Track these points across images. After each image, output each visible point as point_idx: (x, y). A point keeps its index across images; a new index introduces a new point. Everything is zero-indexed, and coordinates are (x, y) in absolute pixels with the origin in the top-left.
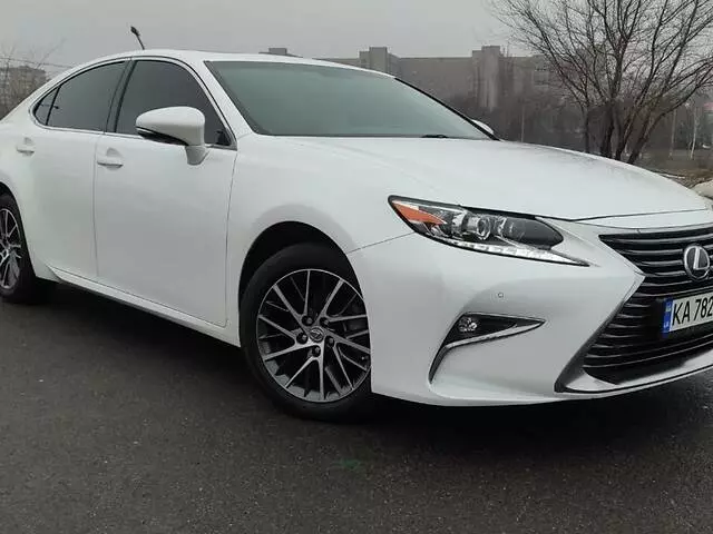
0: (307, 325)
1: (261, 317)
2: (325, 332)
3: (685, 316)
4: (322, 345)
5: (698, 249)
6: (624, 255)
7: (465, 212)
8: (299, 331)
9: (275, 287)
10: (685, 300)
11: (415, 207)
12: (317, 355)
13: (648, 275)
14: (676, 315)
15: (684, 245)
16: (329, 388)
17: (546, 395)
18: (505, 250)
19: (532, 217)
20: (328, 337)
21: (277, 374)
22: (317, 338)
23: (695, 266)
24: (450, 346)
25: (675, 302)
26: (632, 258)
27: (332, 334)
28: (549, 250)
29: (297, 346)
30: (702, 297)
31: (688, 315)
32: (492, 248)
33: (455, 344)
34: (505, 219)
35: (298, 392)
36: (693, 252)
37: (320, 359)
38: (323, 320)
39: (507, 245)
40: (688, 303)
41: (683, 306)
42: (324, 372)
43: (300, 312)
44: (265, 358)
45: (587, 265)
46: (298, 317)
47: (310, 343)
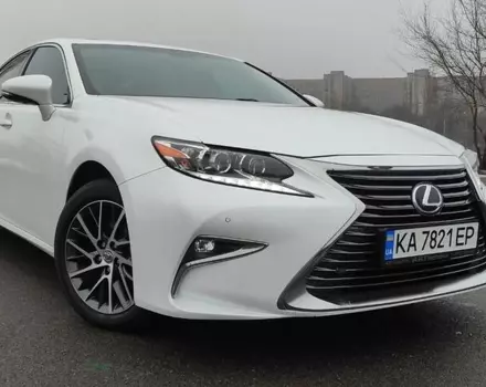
0: (102, 248)
1: (68, 240)
2: (114, 254)
3: (410, 245)
4: (111, 265)
5: (429, 188)
6: (348, 189)
7: (208, 149)
8: (96, 253)
9: (78, 216)
10: (410, 231)
11: (168, 144)
12: (107, 273)
13: (371, 207)
14: (399, 244)
15: (414, 183)
16: (116, 302)
17: (270, 311)
18: (241, 182)
19: (267, 154)
20: (116, 259)
21: (80, 289)
22: (108, 259)
23: (425, 202)
24: (188, 264)
25: (397, 232)
26: (354, 191)
27: (119, 257)
28: (280, 183)
29: (94, 266)
30: (431, 229)
31: (414, 245)
32: (229, 180)
33: (193, 263)
34: (244, 156)
35: (93, 304)
36: (423, 189)
37: (110, 277)
38: (112, 244)
39: (243, 177)
40: (413, 235)
41: (408, 237)
42: (113, 288)
43: (96, 237)
44: (71, 275)
45: (312, 196)
46: (94, 241)
47: (103, 263)
